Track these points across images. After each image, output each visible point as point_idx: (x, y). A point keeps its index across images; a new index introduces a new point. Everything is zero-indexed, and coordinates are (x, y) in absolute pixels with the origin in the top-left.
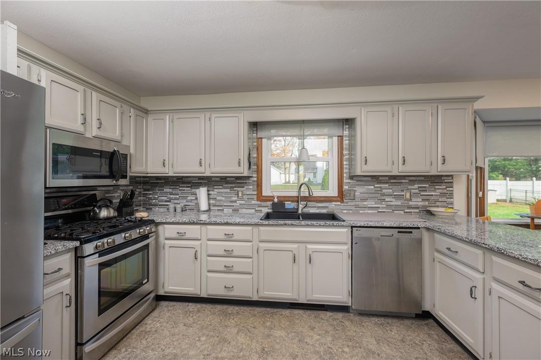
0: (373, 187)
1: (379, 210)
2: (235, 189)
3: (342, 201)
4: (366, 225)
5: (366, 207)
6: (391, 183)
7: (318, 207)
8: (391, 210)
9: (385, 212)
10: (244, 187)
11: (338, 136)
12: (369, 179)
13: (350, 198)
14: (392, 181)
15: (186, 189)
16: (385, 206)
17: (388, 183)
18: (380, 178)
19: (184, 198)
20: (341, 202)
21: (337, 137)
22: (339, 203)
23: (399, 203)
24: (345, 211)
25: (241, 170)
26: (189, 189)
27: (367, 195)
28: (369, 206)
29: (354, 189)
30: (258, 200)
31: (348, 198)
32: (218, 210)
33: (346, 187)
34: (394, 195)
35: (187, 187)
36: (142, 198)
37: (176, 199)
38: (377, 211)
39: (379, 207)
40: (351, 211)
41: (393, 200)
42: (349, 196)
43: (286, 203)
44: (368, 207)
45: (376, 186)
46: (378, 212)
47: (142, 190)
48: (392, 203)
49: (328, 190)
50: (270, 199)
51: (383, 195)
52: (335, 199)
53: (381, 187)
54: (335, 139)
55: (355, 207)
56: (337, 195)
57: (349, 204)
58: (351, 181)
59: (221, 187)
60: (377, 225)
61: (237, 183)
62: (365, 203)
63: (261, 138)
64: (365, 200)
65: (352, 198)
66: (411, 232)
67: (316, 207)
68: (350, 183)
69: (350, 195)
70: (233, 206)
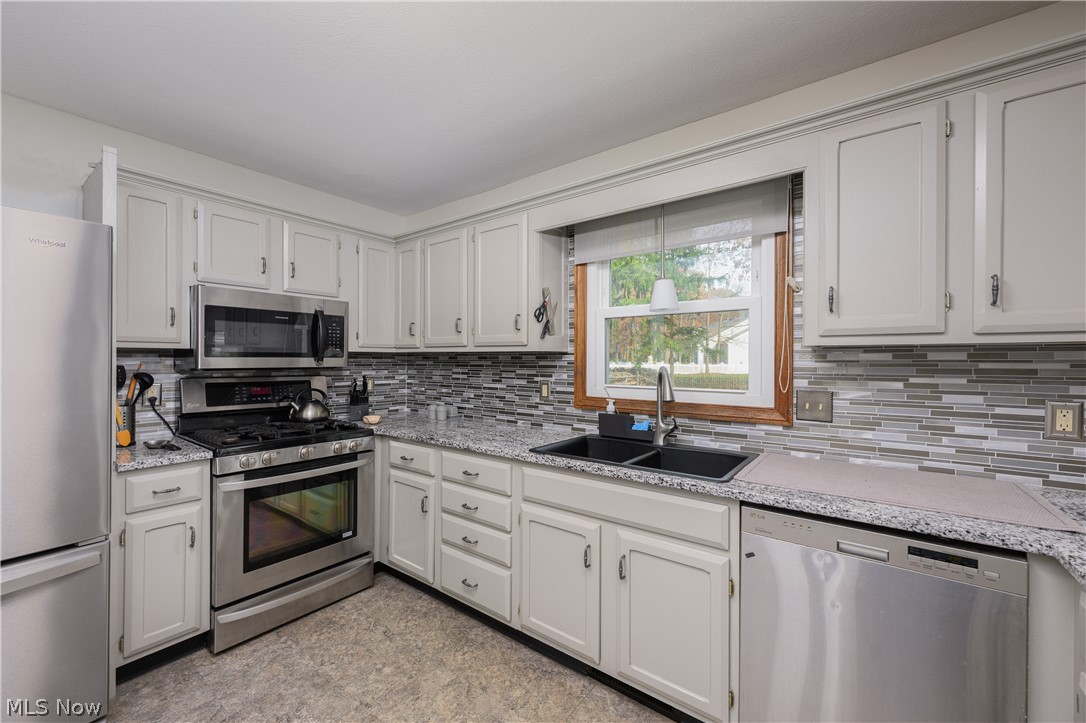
0: (900, 385)
1: (927, 464)
2: (536, 379)
3: (788, 424)
4: (784, 505)
5: (873, 449)
6: (978, 371)
7: (716, 434)
8: (981, 470)
9: (951, 472)
10: (551, 376)
11: (777, 234)
12: (888, 357)
13: (814, 415)
14: (982, 366)
15: (461, 376)
16: (953, 451)
17: (968, 372)
18: (931, 356)
19: (460, 393)
20: (785, 427)
21: (773, 240)
22: (780, 429)
23: (1020, 446)
24: (802, 455)
25: (522, 338)
26: (465, 376)
27: (876, 410)
28: (884, 445)
29: (831, 389)
30: (577, 406)
31: (807, 415)
32: (508, 421)
33: (800, 383)
34: (994, 416)
35: (463, 373)
36: (406, 391)
37: (448, 395)
38: (915, 466)
39: (926, 454)
40: (818, 457)
41: (993, 432)
42: (810, 409)
43: (636, 417)
44: (881, 450)
45: (912, 380)
46: (921, 469)
47: (406, 377)
48: (986, 445)
49: (747, 389)
50: (599, 403)
51: (948, 412)
52: (765, 416)
53: (937, 386)
54: (769, 245)
55: (832, 445)
56: (773, 406)
57: (812, 433)
58: (818, 365)
59: (513, 375)
60: (822, 512)
61: (540, 366)
62: (869, 435)
63: (585, 265)
64: (872, 424)
65: (822, 415)
66: (973, 564)
67: (710, 433)
68: (815, 369)
69: (813, 407)
70: (532, 415)
